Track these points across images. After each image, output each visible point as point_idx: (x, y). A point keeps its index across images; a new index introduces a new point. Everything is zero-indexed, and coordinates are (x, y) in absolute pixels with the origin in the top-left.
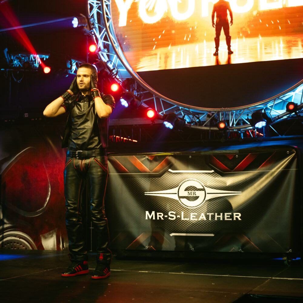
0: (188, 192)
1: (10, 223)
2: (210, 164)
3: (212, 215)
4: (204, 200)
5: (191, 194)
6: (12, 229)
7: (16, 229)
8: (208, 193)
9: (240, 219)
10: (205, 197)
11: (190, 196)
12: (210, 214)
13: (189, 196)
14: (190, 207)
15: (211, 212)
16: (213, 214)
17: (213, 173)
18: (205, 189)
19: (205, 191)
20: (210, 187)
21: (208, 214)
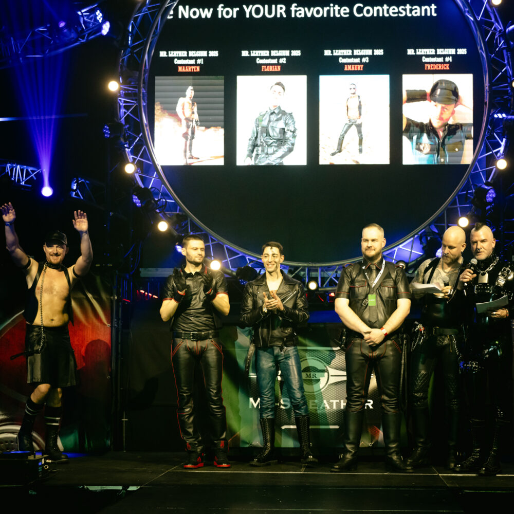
0: (307, 374)
1: (5, 415)
2: (335, 340)
3: (337, 403)
4: (326, 384)
5: (310, 376)
6: (7, 423)
7: (15, 422)
8: (331, 376)
9: (371, 407)
10: (328, 380)
11: (309, 378)
12: (335, 402)
13: (307, 378)
14: (308, 392)
15: (336, 399)
16: (338, 401)
17: (339, 350)
18: (328, 370)
19: (328, 373)
20: (335, 368)
21: (331, 401)
